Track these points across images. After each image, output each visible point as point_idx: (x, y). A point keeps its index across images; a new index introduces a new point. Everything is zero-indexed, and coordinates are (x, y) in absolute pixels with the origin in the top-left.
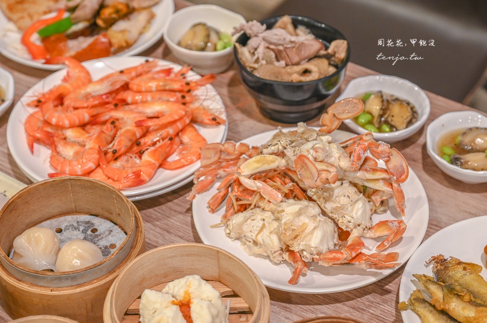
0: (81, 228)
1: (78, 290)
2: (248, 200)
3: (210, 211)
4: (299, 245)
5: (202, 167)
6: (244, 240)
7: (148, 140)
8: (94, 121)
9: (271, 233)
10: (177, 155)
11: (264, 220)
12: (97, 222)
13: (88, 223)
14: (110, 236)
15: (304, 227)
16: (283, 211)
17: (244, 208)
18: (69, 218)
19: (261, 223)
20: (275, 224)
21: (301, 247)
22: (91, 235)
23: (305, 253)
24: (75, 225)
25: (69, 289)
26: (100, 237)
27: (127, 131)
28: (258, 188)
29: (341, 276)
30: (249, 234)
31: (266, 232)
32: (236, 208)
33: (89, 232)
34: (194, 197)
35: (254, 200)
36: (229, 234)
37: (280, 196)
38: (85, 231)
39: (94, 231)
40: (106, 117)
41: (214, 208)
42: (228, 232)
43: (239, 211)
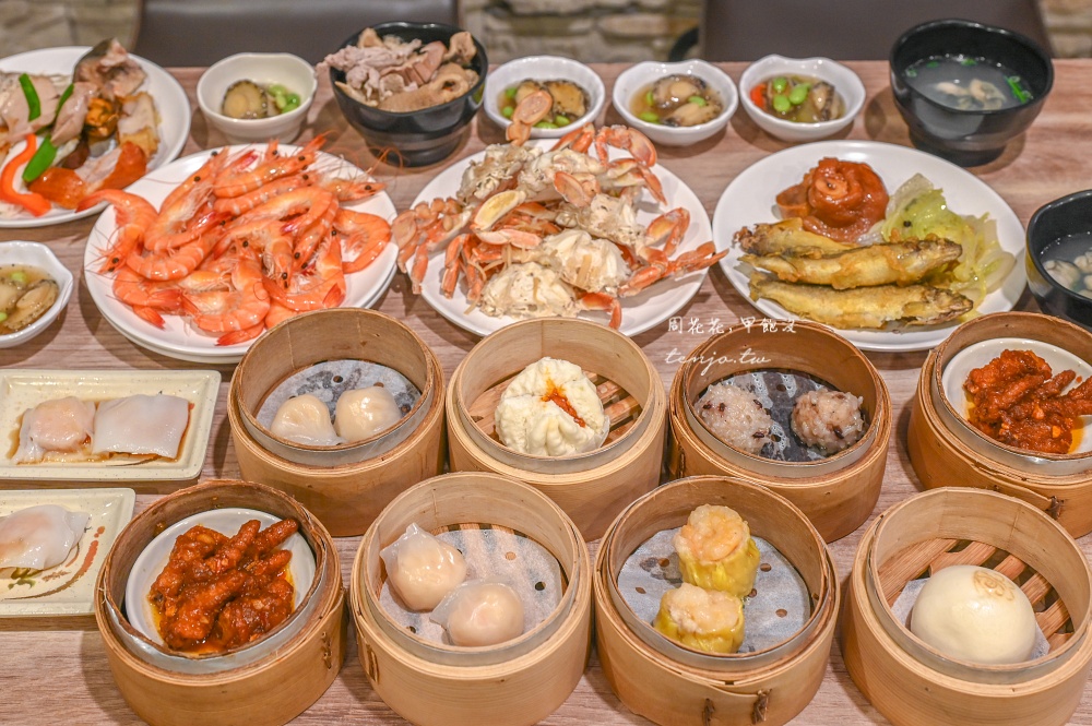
0: (320, 384)
1: (414, 443)
2: (496, 260)
3: (448, 297)
4: (598, 281)
5: (400, 250)
6: (514, 311)
7: (306, 246)
8: (214, 253)
9: (552, 284)
10: (347, 251)
11: (532, 274)
12: (330, 367)
13: (321, 374)
14: (363, 377)
15: (586, 260)
16: (556, 251)
17: (492, 273)
18: (292, 379)
19: (530, 280)
20: (550, 274)
21: (602, 284)
22: (339, 386)
23: (608, 289)
24: (308, 383)
25: (402, 448)
26: (352, 384)
27: (276, 246)
28: (507, 238)
29: (652, 300)
30: (521, 301)
31: (544, 286)
32: (485, 277)
33: (334, 384)
34: (420, 288)
35: (508, 255)
36: (494, 311)
37: (537, 240)
38: (327, 385)
39: (339, 379)
40: (226, 242)
41: (448, 292)
42: (491, 309)
43: (488, 279)
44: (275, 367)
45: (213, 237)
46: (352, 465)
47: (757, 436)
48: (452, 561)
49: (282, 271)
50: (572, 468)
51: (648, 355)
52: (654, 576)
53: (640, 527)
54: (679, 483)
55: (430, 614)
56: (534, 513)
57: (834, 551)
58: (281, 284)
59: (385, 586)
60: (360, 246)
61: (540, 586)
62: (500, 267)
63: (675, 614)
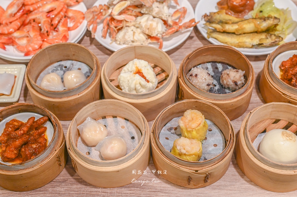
0: (59, 69)
1: (90, 89)
2: (120, 25)
3: (104, 38)
4: (155, 32)
5: (88, 22)
6: (126, 43)
7: (55, 22)
8: (24, 24)
9: (139, 34)
10: (70, 23)
11: (132, 30)
12: (63, 63)
13: (60, 65)
14: (74, 66)
15: (151, 25)
16: (140, 22)
17: (119, 30)
18: (50, 67)
19: (132, 32)
20: (139, 30)
21: (156, 33)
22: (66, 70)
23: (159, 35)
24: (55, 69)
25: (85, 91)
26: (70, 69)
27: (45, 22)
28: (124, 18)
30: (129, 39)
31: (137, 34)
32: (116, 31)
33: (64, 69)
34: (94, 36)
35: (124, 24)
36: (120, 43)
37: (134, 18)
38: (61, 69)
39: (66, 67)
40: (28, 21)
41: (104, 37)
42: (118, 42)
43: (118, 32)
44: (43, 63)
45: (23, 19)
46: (68, 97)
47: (208, 85)
48: (102, 130)
49: (46, 30)
50: (144, 97)
51: (171, 57)
52: (172, 133)
53: (167, 117)
54: (181, 102)
55: (95, 147)
56: (130, 113)
57: (233, 123)
58: (46, 34)
59: (80, 138)
60: (74, 21)
61: (133, 138)
62: (122, 28)
63: (178, 148)
